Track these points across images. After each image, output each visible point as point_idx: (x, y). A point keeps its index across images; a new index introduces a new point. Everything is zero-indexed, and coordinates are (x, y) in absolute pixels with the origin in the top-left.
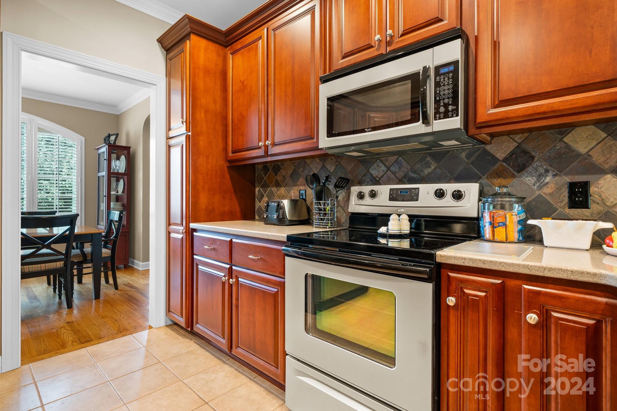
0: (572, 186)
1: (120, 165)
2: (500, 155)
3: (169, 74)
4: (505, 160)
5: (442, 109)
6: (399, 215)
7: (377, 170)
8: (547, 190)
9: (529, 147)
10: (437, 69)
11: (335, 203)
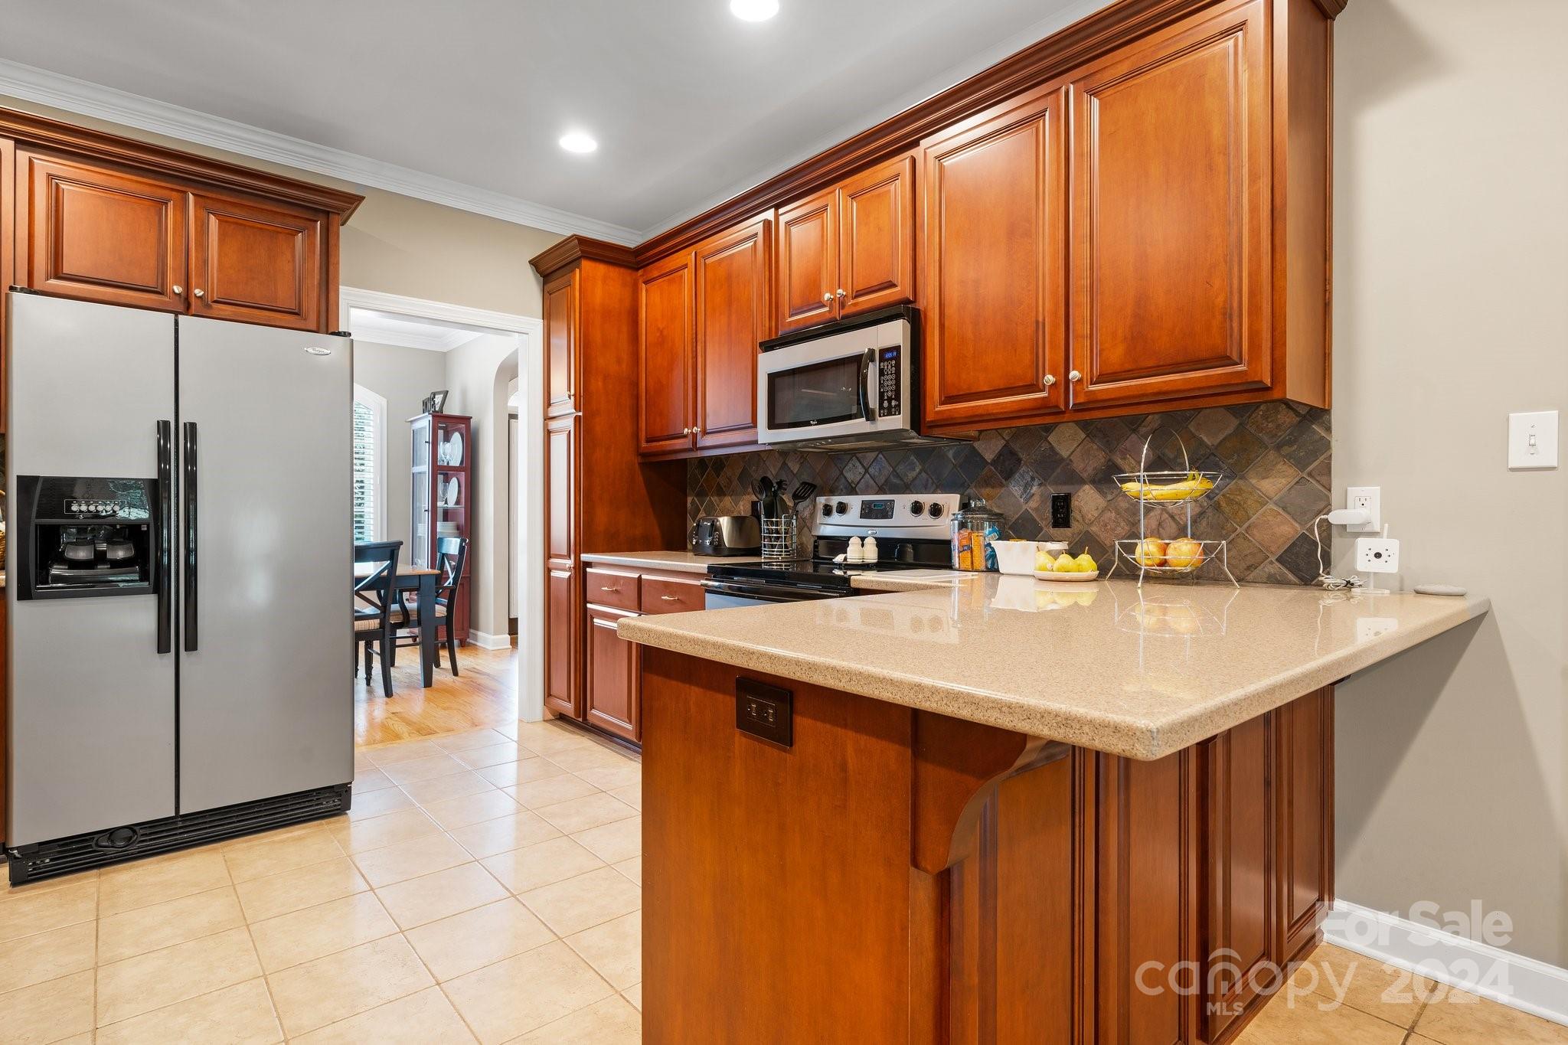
0: (1055, 499)
1: (452, 452)
2: (989, 456)
3: (548, 315)
4: (994, 462)
5: (886, 404)
6: (863, 539)
7: (853, 472)
8: (1033, 504)
9: (1016, 447)
10: (883, 351)
11: (794, 522)
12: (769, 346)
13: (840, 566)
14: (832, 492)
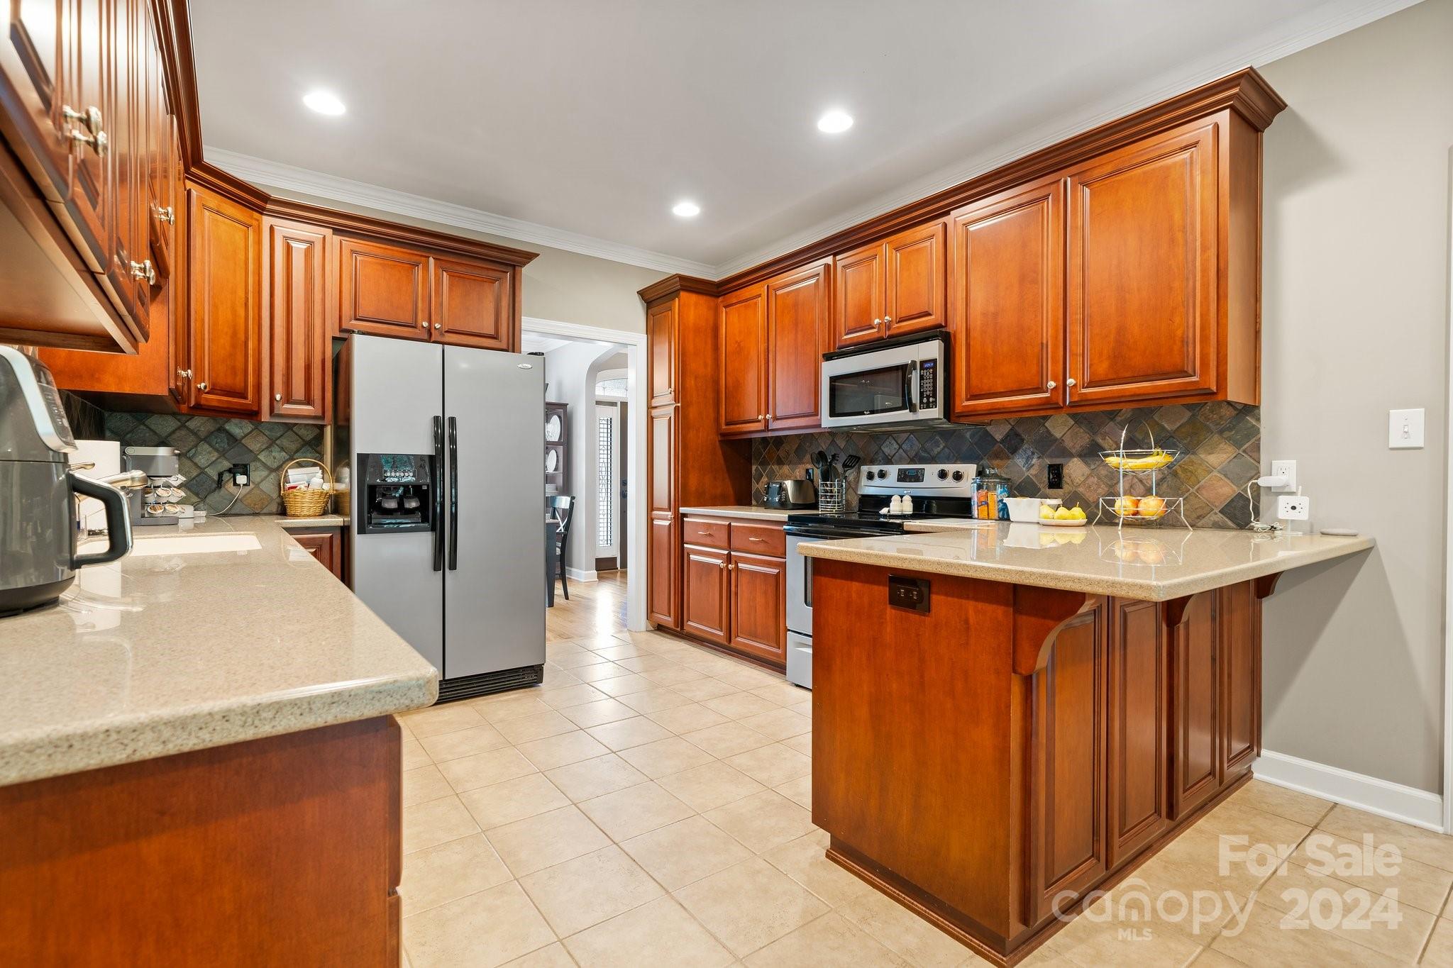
0: (1051, 466)
2: (998, 437)
4: (1002, 441)
5: (925, 400)
6: (902, 497)
7: (889, 448)
8: (1033, 471)
9: (1020, 430)
10: (922, 363)
11: (844, 484)
12: (828, 357)
13: (885, 516)
14: (872, 462)
